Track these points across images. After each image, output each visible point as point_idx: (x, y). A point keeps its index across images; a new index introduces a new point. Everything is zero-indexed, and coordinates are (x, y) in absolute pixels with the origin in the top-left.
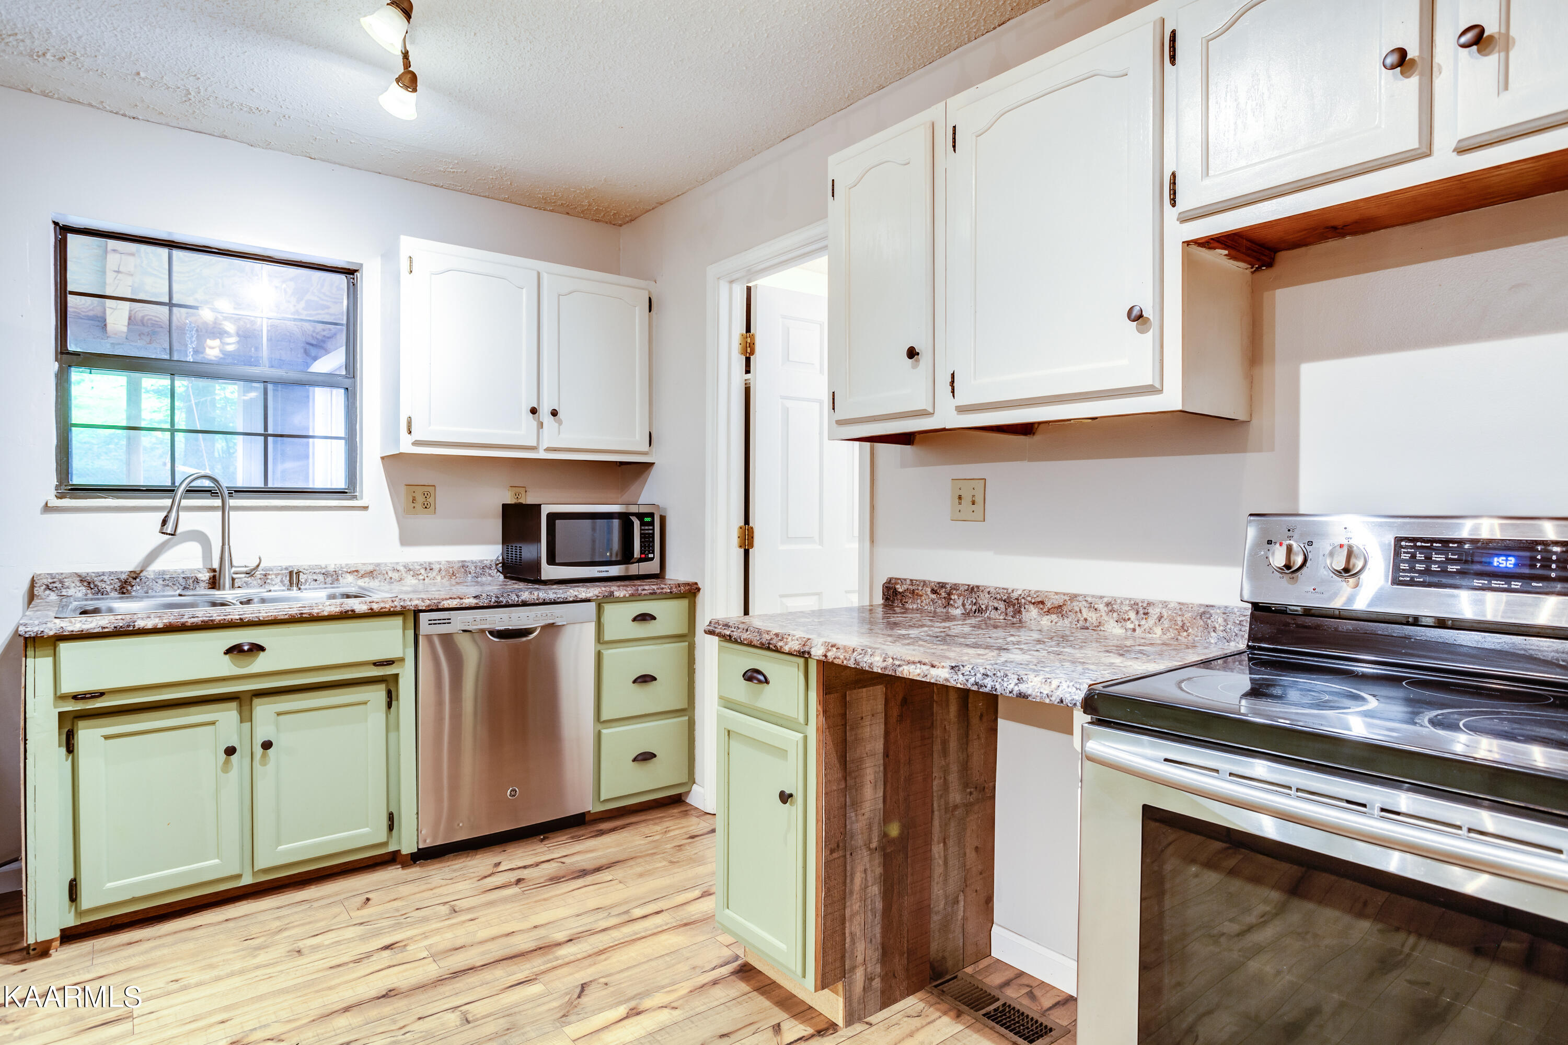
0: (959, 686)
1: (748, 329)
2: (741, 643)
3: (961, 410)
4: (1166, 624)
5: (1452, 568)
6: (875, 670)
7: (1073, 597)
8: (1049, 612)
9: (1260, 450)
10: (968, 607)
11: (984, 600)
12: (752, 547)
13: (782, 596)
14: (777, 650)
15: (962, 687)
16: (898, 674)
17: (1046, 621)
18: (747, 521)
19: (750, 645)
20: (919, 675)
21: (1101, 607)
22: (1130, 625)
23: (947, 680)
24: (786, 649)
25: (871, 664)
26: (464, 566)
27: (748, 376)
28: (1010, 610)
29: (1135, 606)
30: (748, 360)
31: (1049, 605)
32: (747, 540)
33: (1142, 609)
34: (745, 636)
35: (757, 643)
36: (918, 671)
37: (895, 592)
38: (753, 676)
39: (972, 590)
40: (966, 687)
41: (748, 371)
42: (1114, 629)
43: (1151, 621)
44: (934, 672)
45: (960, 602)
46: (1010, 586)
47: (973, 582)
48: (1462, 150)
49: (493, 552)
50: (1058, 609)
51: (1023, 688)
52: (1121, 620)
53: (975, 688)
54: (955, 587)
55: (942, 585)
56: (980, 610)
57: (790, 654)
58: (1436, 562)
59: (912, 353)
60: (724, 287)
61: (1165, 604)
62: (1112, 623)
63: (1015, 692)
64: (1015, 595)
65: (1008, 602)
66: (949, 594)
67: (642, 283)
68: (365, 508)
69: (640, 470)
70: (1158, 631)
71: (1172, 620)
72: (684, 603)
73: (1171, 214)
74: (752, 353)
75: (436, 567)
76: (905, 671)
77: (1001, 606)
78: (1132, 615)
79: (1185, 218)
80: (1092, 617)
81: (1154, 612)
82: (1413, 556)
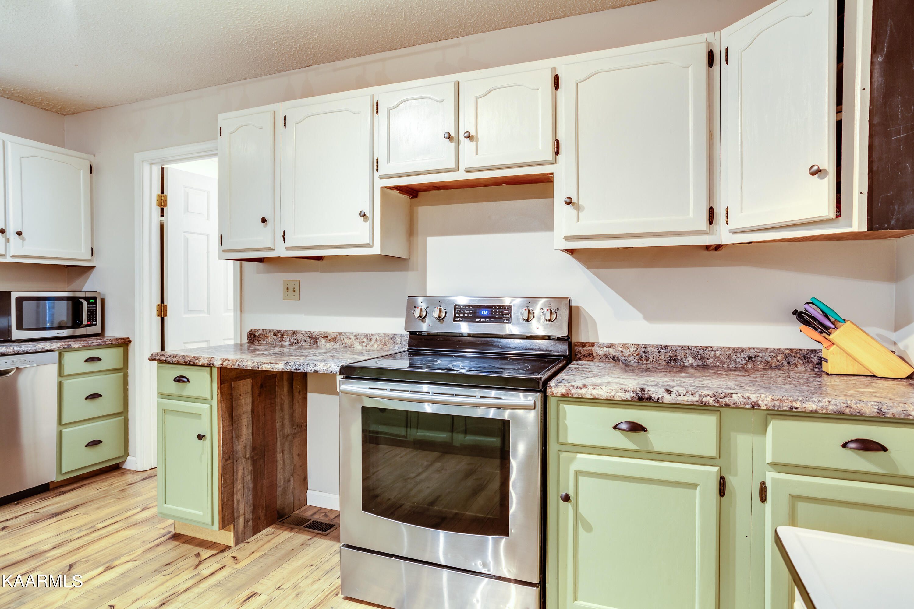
0: (288, 371)
1: (162, 192)
2: (173, 364)
3: (288, 249)
4: (379, 343)
5: (471, 315)
6: (248, 368)
7: (341, 334)
8: (330, 341)
9: (413, 271)
10: (292, 341)
11: (300, 337)
12: (166, 316)
13: (185, 343)
14: (195, 365)
15: (290, 371)
16: (260, 369)
17: (328, 345)
18: (162, 301)
19: (179, 364)
20: (270, 368)
21: (352, 337)
22: (364, 344)
23: (283, 369)
24: (200, 363)
25: (246, 366)
27: (162, 218)
28: (312, 341)
29: (366, 336)
30: (162, 210)
31: (330, 338)
32: (162, 312)
33: (369, 337)
34: (174, 359)
35: (183, 362)
36: (269, 367)
37: (255, 336)
38: (179, 379)
39: (294, 333)
40: (291, 371)
41: (162, 216)
42: (358, 347)
43: (373, 342)
44: (277, 366)
45: (288, 339)
46: (312, 330)
47: (294, 329)
48: (468, 171)
50: (334, 339)
52: (361, 342)
53: (295, 371)
54: (286, 332)
55: (279, 331)
56: (298, 342)
57: (202, 366)
58: (466, 313)
59: (264, 220)
60: (146, 168)
61: (378, 335)
62: (357, 344)
63: (312, 371)
64: (314, 334)
65: (311, 338)
66: (283, 335)
67: (85, 156)
69: (84, 270)
70: (375, 346)
71: (381, 341)
72: (121, 350)
73: (376, 175)
74: (165, 205)
76: (263, 367)
77: (308, 339)
78: (365, 340)
79: (382, 178)
80: (349, 342)
81: (374, 338)
82: (460, 311)
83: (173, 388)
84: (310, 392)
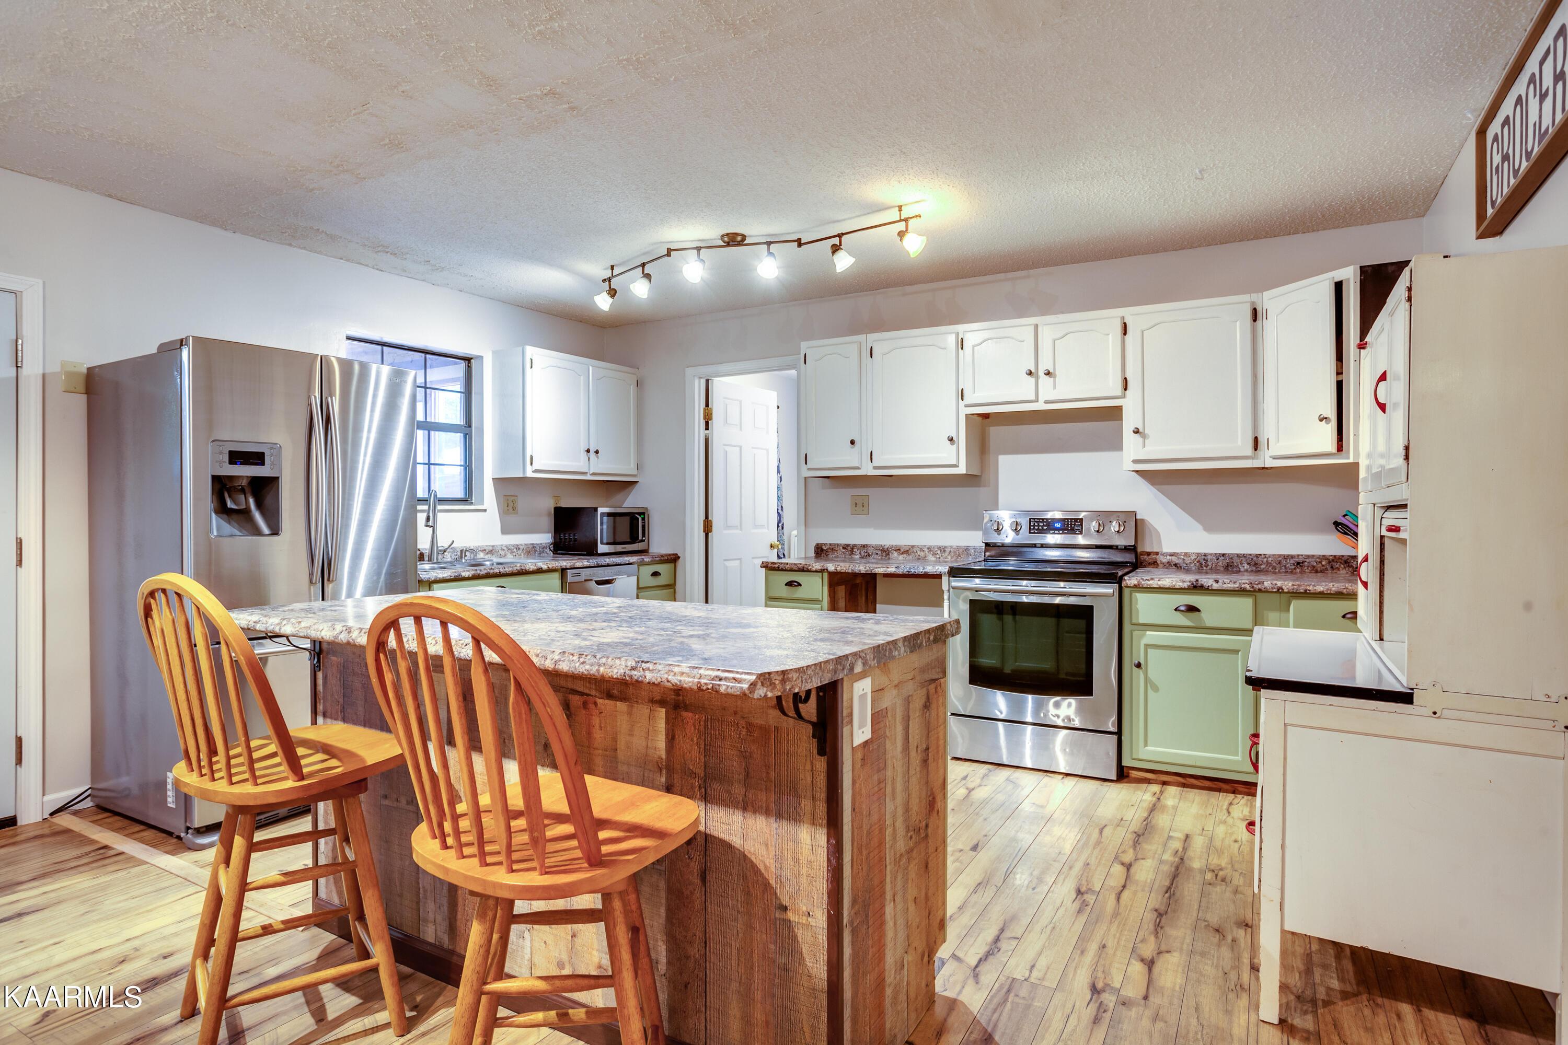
0: (900, 573)
1: (708, 405)
2: (786, 570)
3: (875, 468)
4: (952, 554)
5: (1046, 527)
6: (862, 572)
7: (913, 547)
8: (902, 553)
9: (985, 486)
10: (863, 554)
11: (871, 551)
12: (711, 531)
14: (809, 571)
16: (874, 572)
17: (901, 557)
18: (707, 517)
19: (792, 570)
21: (926, 549)
22: (938, 556)
23: (895, 571)
24: (814, 569)
25: (860, 570)
26: (534, 546)
27: (707, 431)
28: (884, 554)
29: (939, 548)
30: (707, 424)
31: (902, 550)
32: (708, 528)
33: (943, 549)
34: (787, 567)
35: (796, 569)
37: (822, 550)
39: (864, 546)
40: (903, 573)
41: (707, 429)
42: (931, 558)
43: (947, 554)
45: (858, 552)
46: (883, 544)
47: (864, 543)
48: (1047, 403)
49: (545, 538)
50: (907, 552)
51: (926, 570)
52: (934, 554)
53: (908, 573)
54: (855, 546)
55: (848, 545)
56: (869, 555)
57: (816, 571)
58: (1041, 526)
59: (852, 442)
60: (695, 382)
61: (951, 547)
62: (931, 556)
63: (922, 572)
64: (886, 547)
65: (883, 550)
66: (853, 549)
67: (633, 370)
68: (485, 510)
69: (626, 485)
70: (949, 557)
71: (955, 552)
72: (672, 565)
73: (962, 403)
74: (711, 419)
75: (521, 547)
77: (880, 552)
78: (939, 552)
79: (966, 406)
80: (922, 554)
81: (948, 550)
82: (1034, 524)
83: (785, 592)
84: (881, 603)
